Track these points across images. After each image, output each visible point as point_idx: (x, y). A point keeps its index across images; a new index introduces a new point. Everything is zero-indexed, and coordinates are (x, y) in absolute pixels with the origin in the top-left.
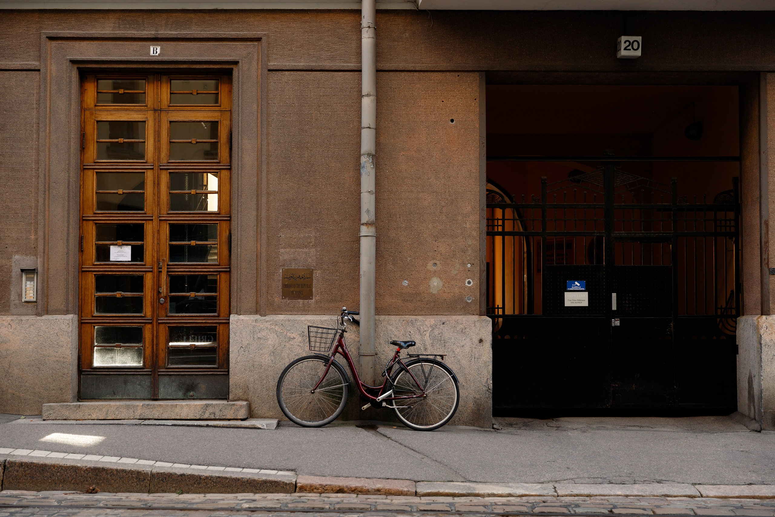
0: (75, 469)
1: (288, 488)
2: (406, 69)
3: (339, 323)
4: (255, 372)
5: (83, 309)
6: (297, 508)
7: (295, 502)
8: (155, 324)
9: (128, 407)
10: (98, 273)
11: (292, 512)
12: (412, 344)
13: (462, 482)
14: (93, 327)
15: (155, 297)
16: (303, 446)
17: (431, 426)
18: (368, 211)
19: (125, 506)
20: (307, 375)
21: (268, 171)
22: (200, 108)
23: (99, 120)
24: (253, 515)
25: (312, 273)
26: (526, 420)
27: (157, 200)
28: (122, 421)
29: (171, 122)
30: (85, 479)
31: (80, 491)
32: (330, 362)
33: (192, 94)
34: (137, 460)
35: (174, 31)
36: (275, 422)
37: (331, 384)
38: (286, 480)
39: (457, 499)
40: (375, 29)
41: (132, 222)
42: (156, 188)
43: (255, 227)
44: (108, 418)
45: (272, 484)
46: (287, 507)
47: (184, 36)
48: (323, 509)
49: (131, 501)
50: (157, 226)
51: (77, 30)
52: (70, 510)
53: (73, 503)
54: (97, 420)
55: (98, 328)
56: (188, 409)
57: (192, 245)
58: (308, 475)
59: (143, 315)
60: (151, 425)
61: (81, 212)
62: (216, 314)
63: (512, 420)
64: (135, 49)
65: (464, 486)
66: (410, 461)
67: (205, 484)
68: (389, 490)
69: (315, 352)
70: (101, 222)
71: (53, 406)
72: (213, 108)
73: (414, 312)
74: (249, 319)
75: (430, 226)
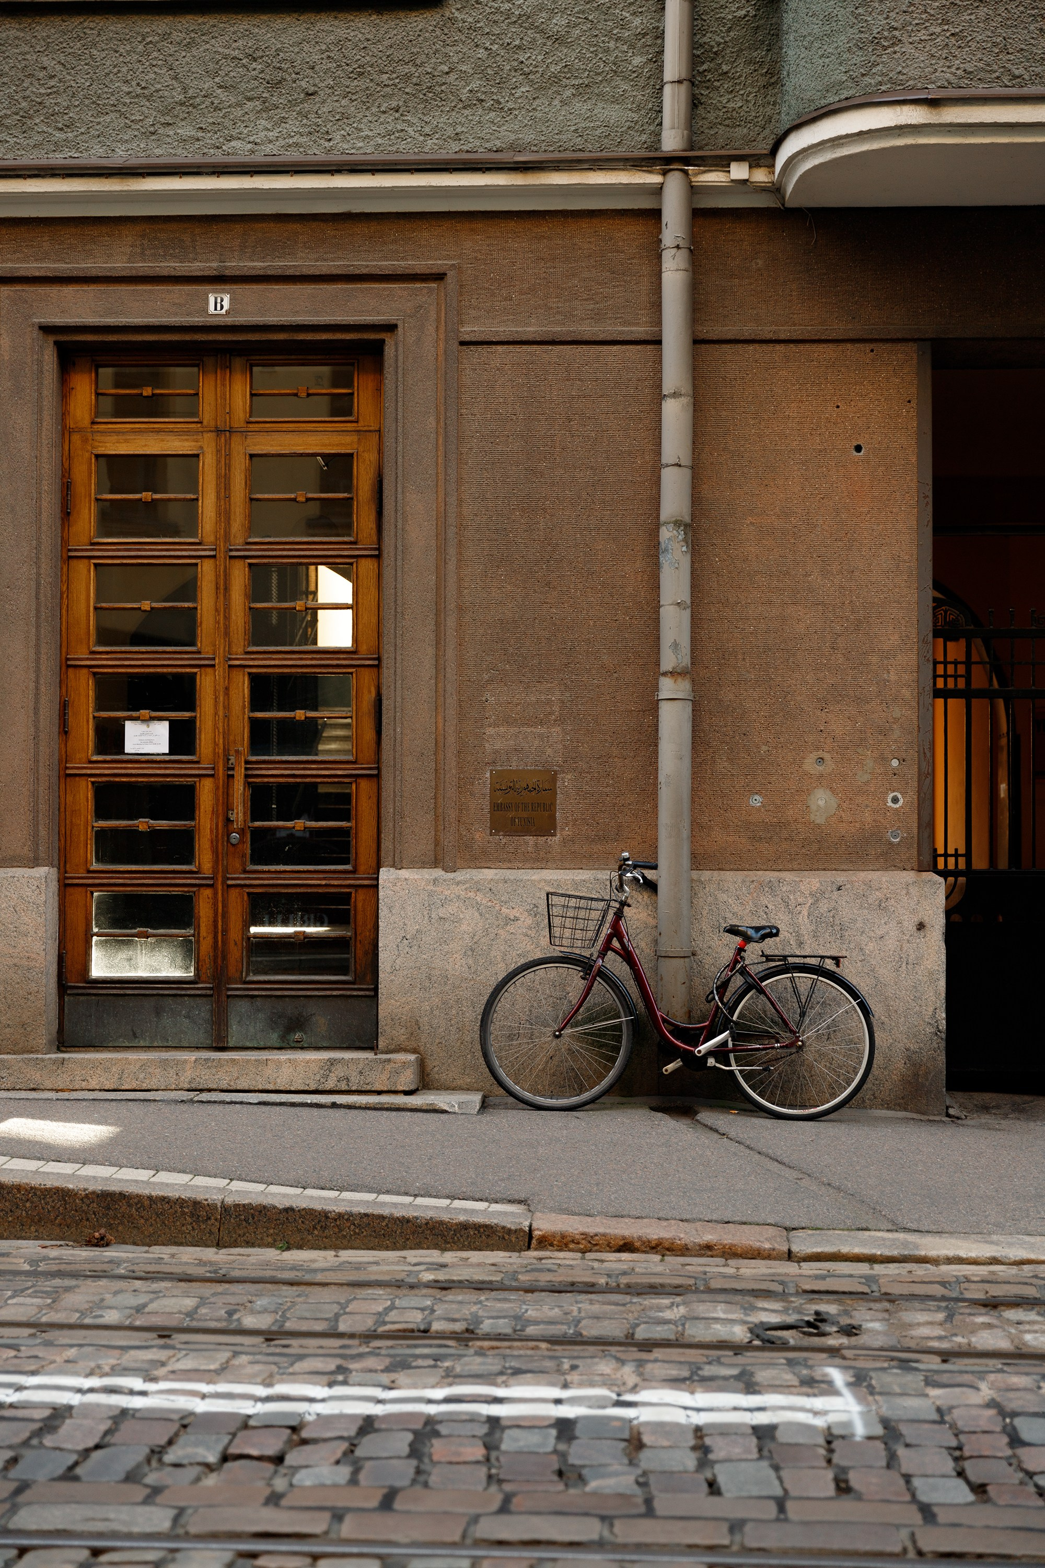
0: (63, 1194)
1: (513, 1239)
2: (758, 338)
3: (614, 887)
4: (432, 991)
5: (68, 855)
6: (537, 1283)
7: (533, 1270)
8: (220, 887)
9: (164, 1064)
10: (100, 780)
11: (527, 1291)
12: (771, 933)
13: (888, 1231)
14: (89, 895)
15: (220, 832)
16: (541, 1150)
17: (813, 1110)
18: (675, 645)
19: (172, 1273)
20: (545, 999)
21: (459, 561)
22: (314, 425)
23: (100, 452)
24: (445, 1296)
25: (554, 779)
26: (1018, 1098)
27: (225, 624)
28: (152, 1093)
29: (252, 456)
30: (83, 1215)
31: (74, 1241)
32: (595, 969)
33: (296, 395)
34: (191, 1176)
35: (258, 261)
36: (476, 1098)
37: (596, 1018)
38: (509, 1223)
39: (879, 1269)
40: (691, 251)
41: (170, 670)
42: (221, 597)
43: (433, 681)
44: (123, 1088)
45: (479, 1232)
46: (517, 1280)
47: (279, 272)
48: (593, 1285)
49: (181, 1264)
50: (224, 678)
51: (55, 261)
52: (57, 1282)
53: (63, 1267)
54: (100, 1090)
55: (99, 896)
56: (291, 1069)
57: (297, 718)
58: (554, 1212)
59: (195, 869)
60: (215, 1102)
61: (64, 650)
62: (348, 867)
63: (987, 1097)
64: (177, 301)
65: (894, 1240)
66: (772, 1185)
67: (337, 1230)
68: (731, 1246)
69: (562, 949)
70: (106, 670)
71: (7, 1061)
72: (342, 425)
73: (776, 863)
74: (420, 877)
75: (810, 678)
